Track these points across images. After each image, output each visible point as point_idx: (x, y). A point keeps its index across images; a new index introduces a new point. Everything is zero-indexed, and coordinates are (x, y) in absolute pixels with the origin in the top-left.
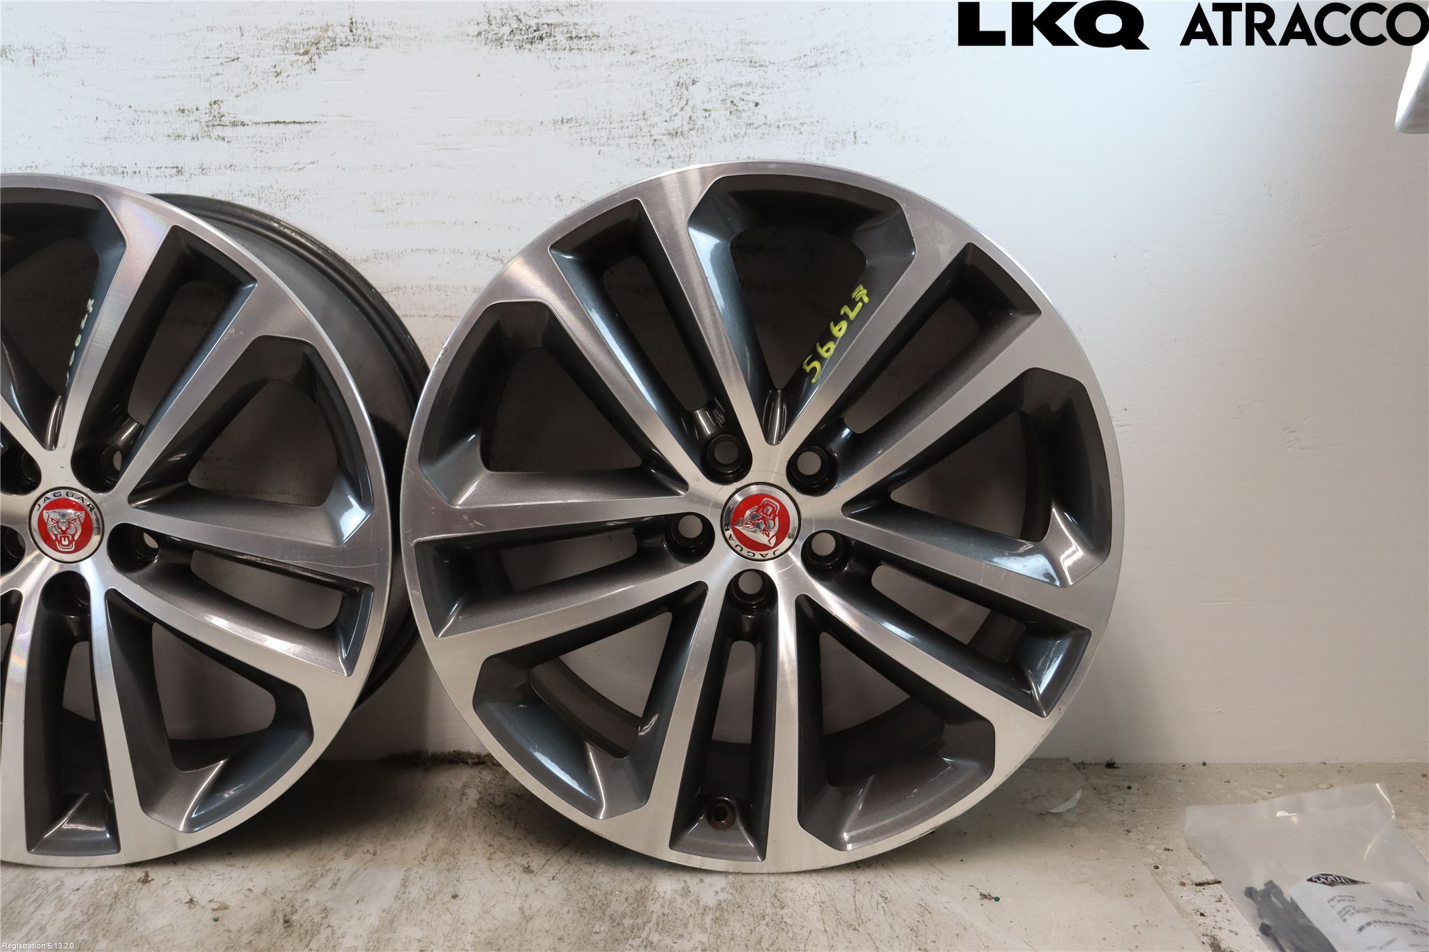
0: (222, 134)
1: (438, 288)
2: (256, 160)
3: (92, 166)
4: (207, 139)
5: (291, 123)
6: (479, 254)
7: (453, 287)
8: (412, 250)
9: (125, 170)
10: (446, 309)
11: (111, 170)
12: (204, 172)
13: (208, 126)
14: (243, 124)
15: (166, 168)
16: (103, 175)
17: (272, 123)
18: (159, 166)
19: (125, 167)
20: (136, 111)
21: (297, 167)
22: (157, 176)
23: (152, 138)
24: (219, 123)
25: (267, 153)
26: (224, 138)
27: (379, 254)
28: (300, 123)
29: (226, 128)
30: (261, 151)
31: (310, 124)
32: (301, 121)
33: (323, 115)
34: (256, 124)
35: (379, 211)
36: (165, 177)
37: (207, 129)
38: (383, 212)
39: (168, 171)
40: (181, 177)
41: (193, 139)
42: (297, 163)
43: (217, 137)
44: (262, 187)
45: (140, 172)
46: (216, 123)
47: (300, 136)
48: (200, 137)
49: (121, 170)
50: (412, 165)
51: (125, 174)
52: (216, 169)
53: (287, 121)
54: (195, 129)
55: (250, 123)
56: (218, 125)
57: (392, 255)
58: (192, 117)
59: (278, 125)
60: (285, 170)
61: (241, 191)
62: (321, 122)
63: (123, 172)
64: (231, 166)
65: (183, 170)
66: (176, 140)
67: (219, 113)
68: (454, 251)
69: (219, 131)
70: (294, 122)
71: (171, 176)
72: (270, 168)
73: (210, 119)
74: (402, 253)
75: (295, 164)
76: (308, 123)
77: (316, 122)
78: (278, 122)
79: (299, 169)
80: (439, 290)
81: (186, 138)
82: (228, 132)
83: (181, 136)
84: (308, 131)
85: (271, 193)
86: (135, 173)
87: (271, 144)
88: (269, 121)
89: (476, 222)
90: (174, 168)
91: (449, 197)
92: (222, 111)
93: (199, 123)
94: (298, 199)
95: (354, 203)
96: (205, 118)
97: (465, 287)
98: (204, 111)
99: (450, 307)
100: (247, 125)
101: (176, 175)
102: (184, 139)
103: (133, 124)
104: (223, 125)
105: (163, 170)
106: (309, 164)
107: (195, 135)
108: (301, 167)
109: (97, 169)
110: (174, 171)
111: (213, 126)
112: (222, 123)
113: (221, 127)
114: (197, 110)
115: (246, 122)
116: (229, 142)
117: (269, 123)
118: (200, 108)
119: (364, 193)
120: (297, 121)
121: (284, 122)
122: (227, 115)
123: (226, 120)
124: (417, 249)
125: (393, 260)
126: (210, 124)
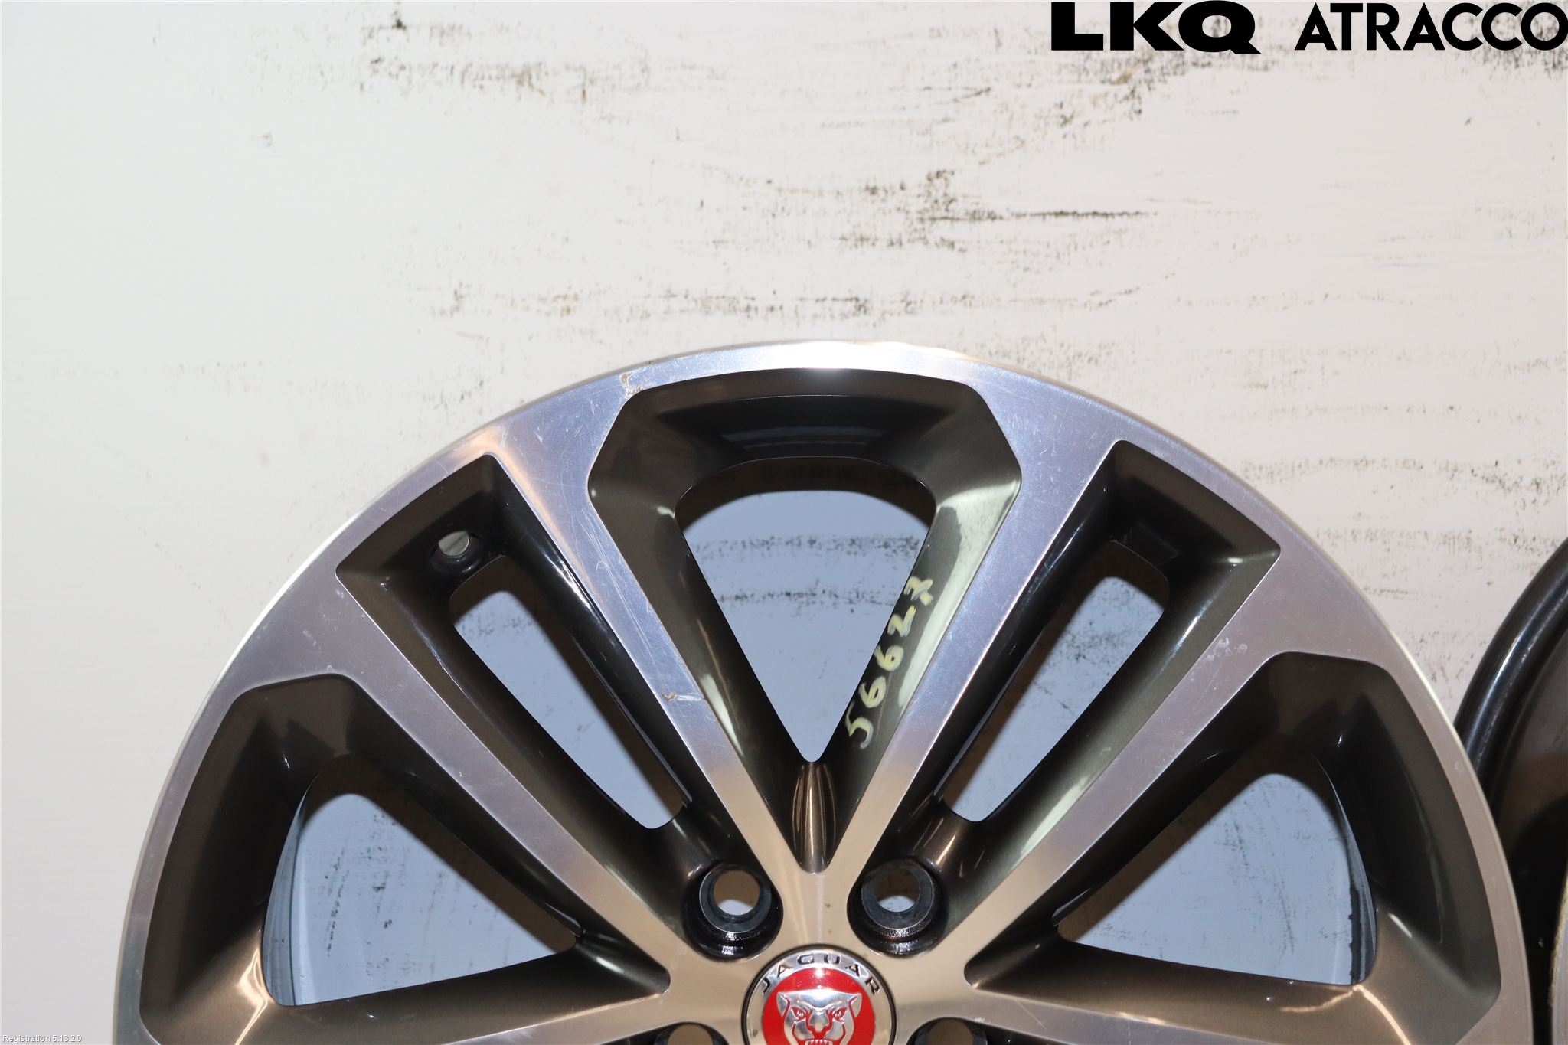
0: (949, 236)
1: (1372, 536)
2: (1015, 286)
3: (686, 297)
4: (919, 245)
5: (1087, 214)
6: (1456, 470)
7: (1401, 535)
8: (1321, 462)
9: (753, 304)
10: (1384, 575)
11: (725, 304)
12: (909, 308)
13: (922, 220)
14: (992, 217)
15: (834, 299)
16: (707, 313)
17: (1050, 214)
18: (821, 296)
19: (753, 299)
20: (780, 190)
21: (1097, 299)
22: (815, 316)
23: (809, 242)
24: (944, 214)
25: (1038, 272)
26: (952, 245)
27: (1254, 468)
28: (1105, 215)
29: (957, 224)
30: (1026, 269)
31: (1125, 217)
32: (1109, 211)
33: (1152, 200)
34: (1019, 216)
35: (1258, 385)
36: (832, 317)
37: (919, 226)
38: (1266, 387)
39: (838, 307)
40: (862, 318)
41: (892, 244)
42: (1097, 292)
43: (938, 240)
44: (1024, 338)
45: (781, 308)
46: (938, 214)
47: (1106, 239)
48: (904, 241)
49: (743, 303)
50: (1326, 296)
51: (752, 313)
52: (934, 303)
53: (1080, 211)
54: (897, 225)
55: (1005, 215)
56: (945, 218)
57: (1279, 472)
58: (892, 202)
59: (1063, 220)
60: (1072, 306)
61: (983, 346)
62: (1147, 214)
63: (748, 309)
64: (964, 297)
65: (868, 305)
66: (856, 246)
67: (945, 195)
68: (1404, 463)
69: (943, 229)
70: (1095, 214)
71: (844, 316)
72: (1042, 301)
73: (928, 206)
74: (1300, 466)
75: (1092, 294)
76: (1122, 214)
77: (1137, 213)
78: (1062, 213)
79: (1101, 304)
80: (1371, 540)
81: (878, 244)
82: (961, 231)
83: (868, 239)
84: (1120, 232)
85: (1043, 350)
86: (772, 309)
87: (1047, 256)
88: (1045, 210)
89: (1452, 408)
90: (851, 300)
91: (1400, 359)
92: (951, 191)
93: (903, 215)
94: (1096, 362)
95: (1207, 369)
96: (917, 205)
97: (1425, 533)
98: (916, 191)
99: (1394, 574)
100: (1001, 218)
101: (854, 314)
102: (873, 244)
103: (774, 215)
104: (953, 219)
105: (828, 303)
106: (1121, 294)
107: (895, 237)
108: (1105, 300)
109: (696, 301)
110: (851, 306)
111: (933, 219)
112: (951, 215)
113: (948, 222)
114: (902, 188)
115: (998, 213)
116: (962, 251)
117: (1044, 215)
118: (908, 185)
119: (1229, 352)
120: (1101, 210)
121: (1074, 213)
122: (960, 199)
123: (958, 208)
124: (1331, 460)
125: (1281, 480)
126: (927, 216)
